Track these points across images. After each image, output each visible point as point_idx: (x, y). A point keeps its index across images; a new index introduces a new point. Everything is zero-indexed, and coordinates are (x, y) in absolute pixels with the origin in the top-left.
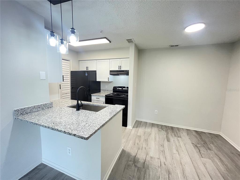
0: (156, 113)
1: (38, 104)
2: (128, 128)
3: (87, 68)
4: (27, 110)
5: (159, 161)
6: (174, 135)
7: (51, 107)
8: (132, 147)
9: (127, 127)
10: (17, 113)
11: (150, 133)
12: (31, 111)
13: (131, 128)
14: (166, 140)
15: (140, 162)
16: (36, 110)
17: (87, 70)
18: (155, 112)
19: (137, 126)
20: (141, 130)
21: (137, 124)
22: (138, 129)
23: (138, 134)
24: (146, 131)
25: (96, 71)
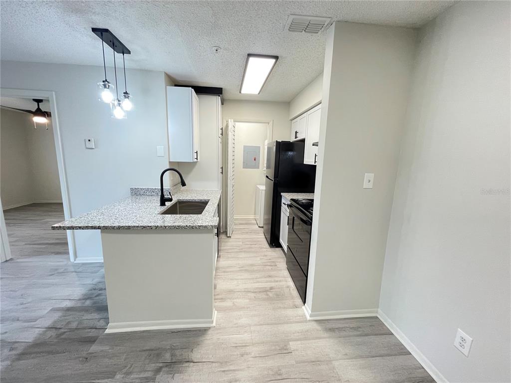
2: (302, 310)
3: (296, 134)
8: (222, 344)
9: (304, 307)
10: (132, 192)
15: (173, 377)
19: (340, 329)
20: (327, 346)
21: (354, 324)
22: (326, 335)
23: (291, 343)
24: (336, 364)
25: (305, 139)
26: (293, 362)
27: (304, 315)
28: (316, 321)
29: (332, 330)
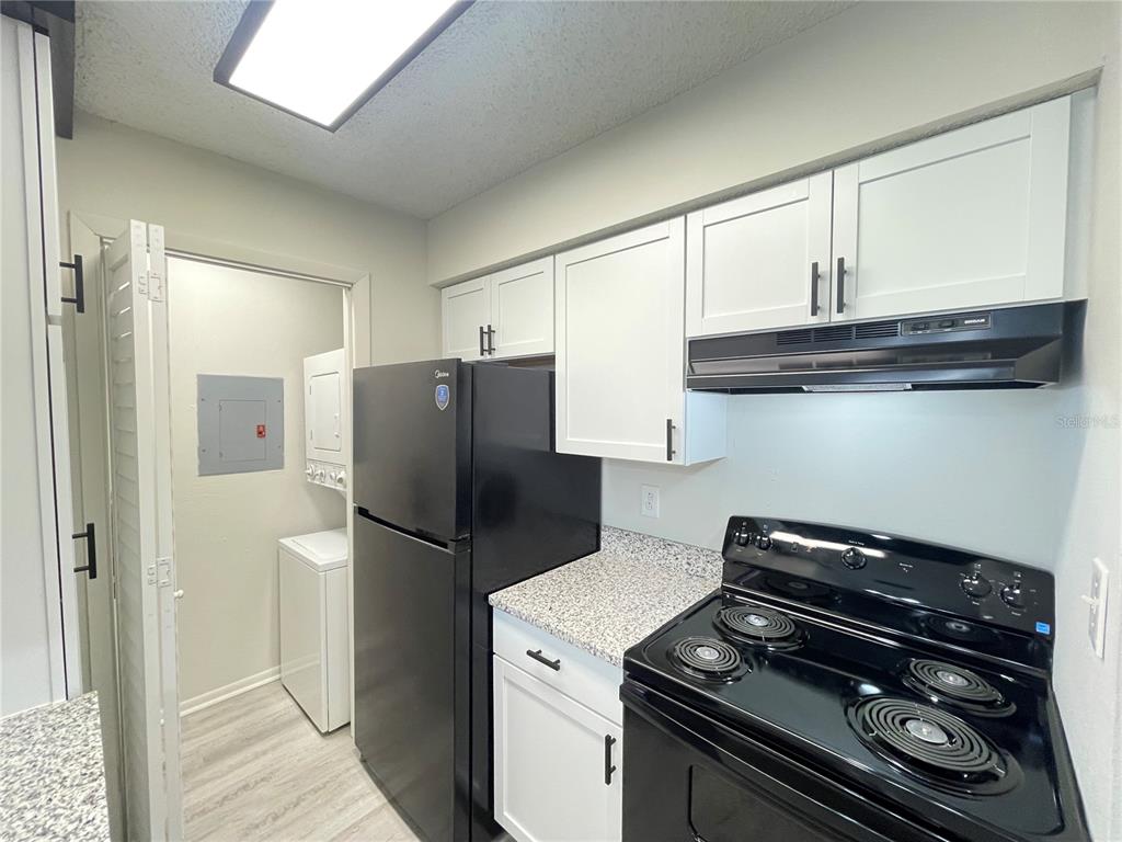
3: (486, 337)
17: (487, 357)
25: (550, 360)
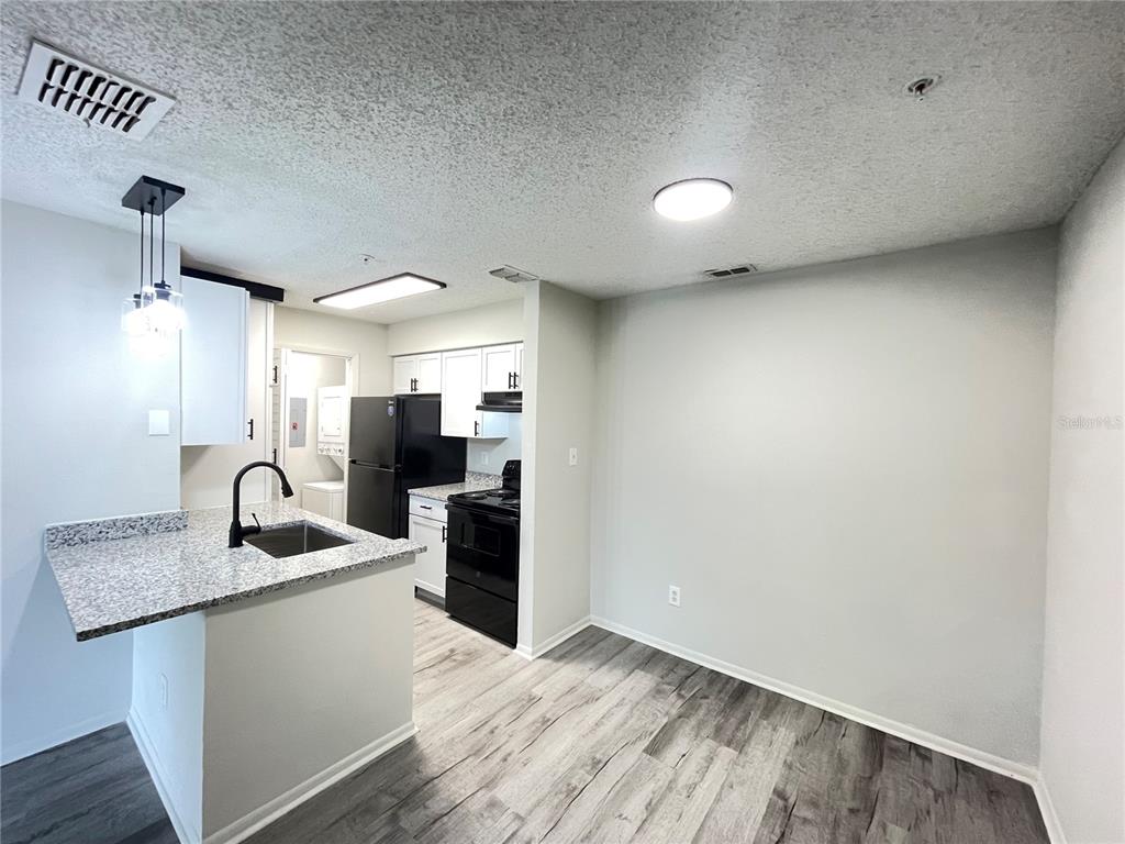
0: (674, 599)
1: (127, 516)
2: (516, 654)
3: (414, 384)
4: (85, 531)
5: (514, 827)
6: (712, 730)
7: (181, 526)
8: (453, 739)
9: (515, 651)
10: (52, 538)
11: (599, 694)
12: (100, 536)
13: (530, 658)
14: (646, 743)
15: (425, 807)
16: (120, 534)
18: (671, 596)
19: (570, 652)
20: (569, 673)
21: (579, 641)
22: (561, 664)
23: (533, 690)
24: (589, 680)
25: (440, 395)
26: (552, 703)
27: (523, 659)
28: (540, 657)
29: (561, 658)
